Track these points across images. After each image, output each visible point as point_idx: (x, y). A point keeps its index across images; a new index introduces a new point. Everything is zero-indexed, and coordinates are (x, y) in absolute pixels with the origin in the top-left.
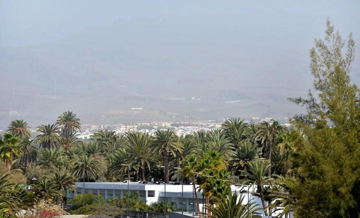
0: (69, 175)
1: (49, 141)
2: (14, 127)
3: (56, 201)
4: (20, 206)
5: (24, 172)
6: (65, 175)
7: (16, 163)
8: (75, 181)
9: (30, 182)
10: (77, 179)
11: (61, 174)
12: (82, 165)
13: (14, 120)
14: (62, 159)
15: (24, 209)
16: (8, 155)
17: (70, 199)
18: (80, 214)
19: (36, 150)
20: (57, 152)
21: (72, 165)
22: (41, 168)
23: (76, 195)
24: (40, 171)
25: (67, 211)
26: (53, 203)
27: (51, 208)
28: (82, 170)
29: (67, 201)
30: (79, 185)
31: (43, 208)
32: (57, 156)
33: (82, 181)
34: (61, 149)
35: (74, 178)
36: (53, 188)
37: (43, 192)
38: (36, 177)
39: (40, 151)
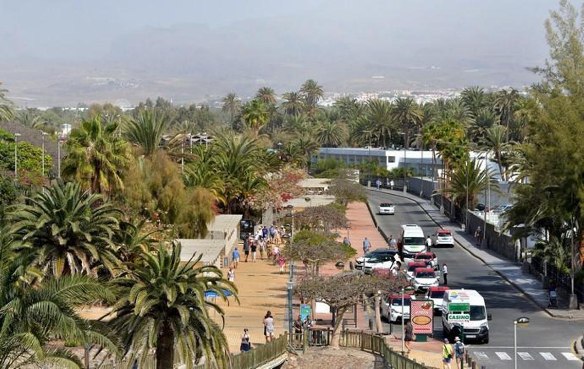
0: (312, 140)
1: (294, 108)
2: (261, 95)
3: (300, 165)
4: (267, 169)
5: (271, 137)
6: (309, 141)
7: (262, 129)
8: (319, 146)
9: (276, 147)
10: (321, 145)
11: (305, 140)
12: (326, 131)
13: (262, 87)
14: (306, 125)
15: (271, 172)
16: (255, 121)
17: (313, 163)
18: (323, 178)
19: (282, 116)
20: (302, 119)
21: (315, 131)
22: (287, 133)
23: (319, 160)
24: (285, 137)
25: (310, 174)
26: (297, 167)
27: (296, 172)
28: (325, 136)
29: (311, 166)
30: (322, 150)
31: (288, 171)
32: (301, 123)
33: (325, 147)
34: (305, 116)
35: (318, 144)
36: (298, 153)
37: (288, 157)
38: (281, 142)
39: (285, 117)
